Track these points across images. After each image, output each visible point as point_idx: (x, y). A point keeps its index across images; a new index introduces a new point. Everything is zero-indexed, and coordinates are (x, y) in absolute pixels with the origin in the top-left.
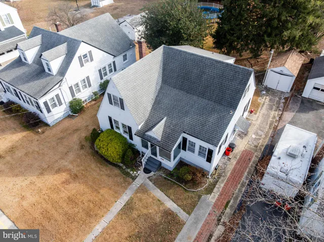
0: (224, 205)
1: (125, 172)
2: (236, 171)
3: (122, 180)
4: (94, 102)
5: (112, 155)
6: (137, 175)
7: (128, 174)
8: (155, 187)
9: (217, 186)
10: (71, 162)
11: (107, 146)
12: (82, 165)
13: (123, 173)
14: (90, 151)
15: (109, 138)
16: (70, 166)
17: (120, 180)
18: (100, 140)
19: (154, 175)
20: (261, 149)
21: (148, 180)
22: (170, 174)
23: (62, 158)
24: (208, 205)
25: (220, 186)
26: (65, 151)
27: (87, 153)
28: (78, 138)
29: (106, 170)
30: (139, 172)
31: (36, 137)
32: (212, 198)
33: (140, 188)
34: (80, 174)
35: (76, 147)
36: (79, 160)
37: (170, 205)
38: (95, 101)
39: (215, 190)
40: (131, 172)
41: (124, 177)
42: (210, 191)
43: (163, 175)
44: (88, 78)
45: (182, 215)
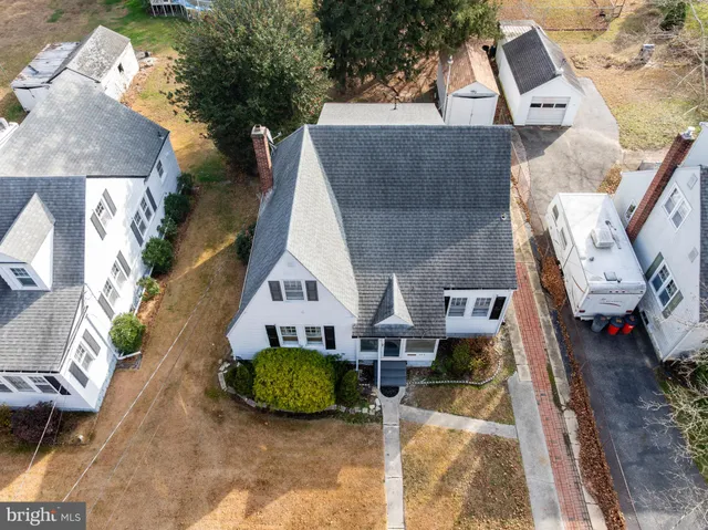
0: (546, 375)
1: (352, 416)
2: (522, 308)
3: (360, 436)
4: (151, 304)
5: (314, 399)
6: (378, 409)
7: (359, 418)
8: (426, 412)
9: (515, 351)
10: (226, 462)
11: (291, 387)
12: (254, 455)
13: (349, 421)
14: (243, 416)
15: (286, 369)
16: (231, 473)
17: (354, 437)
18: (264, 383)
19: (407, 390)
20: (528, 252)
21: (404, 407)
22: (431, 373)
23: (196, 467)
24: (526, 390)
25: (519, 347)
26: (188, 447)
27: (241, 422)
28: (190, 403)
29: (313, 434)
30: (377, 401)
31: (82, 457)
32: (523, 376)
33: (405, 429)
34: (269, 475)
35: (204, 424)
36: (238, 449)
37: (474, 427)
38: (151, 298)
39: (518, 359)
40: (365, 411)
41: (359, 429)
42: (511, 366)
43: (422, 382)
44: (120, 256)
45: (503, 431)
